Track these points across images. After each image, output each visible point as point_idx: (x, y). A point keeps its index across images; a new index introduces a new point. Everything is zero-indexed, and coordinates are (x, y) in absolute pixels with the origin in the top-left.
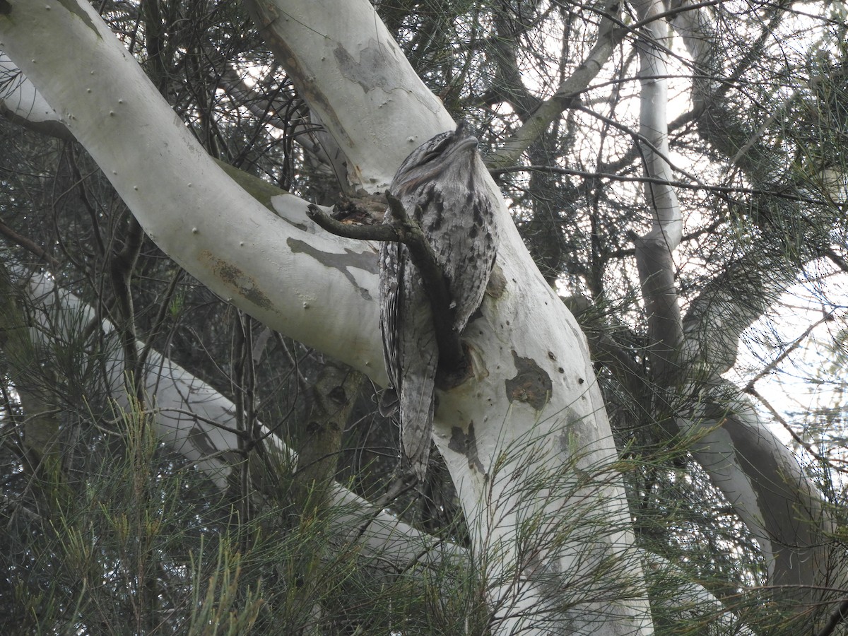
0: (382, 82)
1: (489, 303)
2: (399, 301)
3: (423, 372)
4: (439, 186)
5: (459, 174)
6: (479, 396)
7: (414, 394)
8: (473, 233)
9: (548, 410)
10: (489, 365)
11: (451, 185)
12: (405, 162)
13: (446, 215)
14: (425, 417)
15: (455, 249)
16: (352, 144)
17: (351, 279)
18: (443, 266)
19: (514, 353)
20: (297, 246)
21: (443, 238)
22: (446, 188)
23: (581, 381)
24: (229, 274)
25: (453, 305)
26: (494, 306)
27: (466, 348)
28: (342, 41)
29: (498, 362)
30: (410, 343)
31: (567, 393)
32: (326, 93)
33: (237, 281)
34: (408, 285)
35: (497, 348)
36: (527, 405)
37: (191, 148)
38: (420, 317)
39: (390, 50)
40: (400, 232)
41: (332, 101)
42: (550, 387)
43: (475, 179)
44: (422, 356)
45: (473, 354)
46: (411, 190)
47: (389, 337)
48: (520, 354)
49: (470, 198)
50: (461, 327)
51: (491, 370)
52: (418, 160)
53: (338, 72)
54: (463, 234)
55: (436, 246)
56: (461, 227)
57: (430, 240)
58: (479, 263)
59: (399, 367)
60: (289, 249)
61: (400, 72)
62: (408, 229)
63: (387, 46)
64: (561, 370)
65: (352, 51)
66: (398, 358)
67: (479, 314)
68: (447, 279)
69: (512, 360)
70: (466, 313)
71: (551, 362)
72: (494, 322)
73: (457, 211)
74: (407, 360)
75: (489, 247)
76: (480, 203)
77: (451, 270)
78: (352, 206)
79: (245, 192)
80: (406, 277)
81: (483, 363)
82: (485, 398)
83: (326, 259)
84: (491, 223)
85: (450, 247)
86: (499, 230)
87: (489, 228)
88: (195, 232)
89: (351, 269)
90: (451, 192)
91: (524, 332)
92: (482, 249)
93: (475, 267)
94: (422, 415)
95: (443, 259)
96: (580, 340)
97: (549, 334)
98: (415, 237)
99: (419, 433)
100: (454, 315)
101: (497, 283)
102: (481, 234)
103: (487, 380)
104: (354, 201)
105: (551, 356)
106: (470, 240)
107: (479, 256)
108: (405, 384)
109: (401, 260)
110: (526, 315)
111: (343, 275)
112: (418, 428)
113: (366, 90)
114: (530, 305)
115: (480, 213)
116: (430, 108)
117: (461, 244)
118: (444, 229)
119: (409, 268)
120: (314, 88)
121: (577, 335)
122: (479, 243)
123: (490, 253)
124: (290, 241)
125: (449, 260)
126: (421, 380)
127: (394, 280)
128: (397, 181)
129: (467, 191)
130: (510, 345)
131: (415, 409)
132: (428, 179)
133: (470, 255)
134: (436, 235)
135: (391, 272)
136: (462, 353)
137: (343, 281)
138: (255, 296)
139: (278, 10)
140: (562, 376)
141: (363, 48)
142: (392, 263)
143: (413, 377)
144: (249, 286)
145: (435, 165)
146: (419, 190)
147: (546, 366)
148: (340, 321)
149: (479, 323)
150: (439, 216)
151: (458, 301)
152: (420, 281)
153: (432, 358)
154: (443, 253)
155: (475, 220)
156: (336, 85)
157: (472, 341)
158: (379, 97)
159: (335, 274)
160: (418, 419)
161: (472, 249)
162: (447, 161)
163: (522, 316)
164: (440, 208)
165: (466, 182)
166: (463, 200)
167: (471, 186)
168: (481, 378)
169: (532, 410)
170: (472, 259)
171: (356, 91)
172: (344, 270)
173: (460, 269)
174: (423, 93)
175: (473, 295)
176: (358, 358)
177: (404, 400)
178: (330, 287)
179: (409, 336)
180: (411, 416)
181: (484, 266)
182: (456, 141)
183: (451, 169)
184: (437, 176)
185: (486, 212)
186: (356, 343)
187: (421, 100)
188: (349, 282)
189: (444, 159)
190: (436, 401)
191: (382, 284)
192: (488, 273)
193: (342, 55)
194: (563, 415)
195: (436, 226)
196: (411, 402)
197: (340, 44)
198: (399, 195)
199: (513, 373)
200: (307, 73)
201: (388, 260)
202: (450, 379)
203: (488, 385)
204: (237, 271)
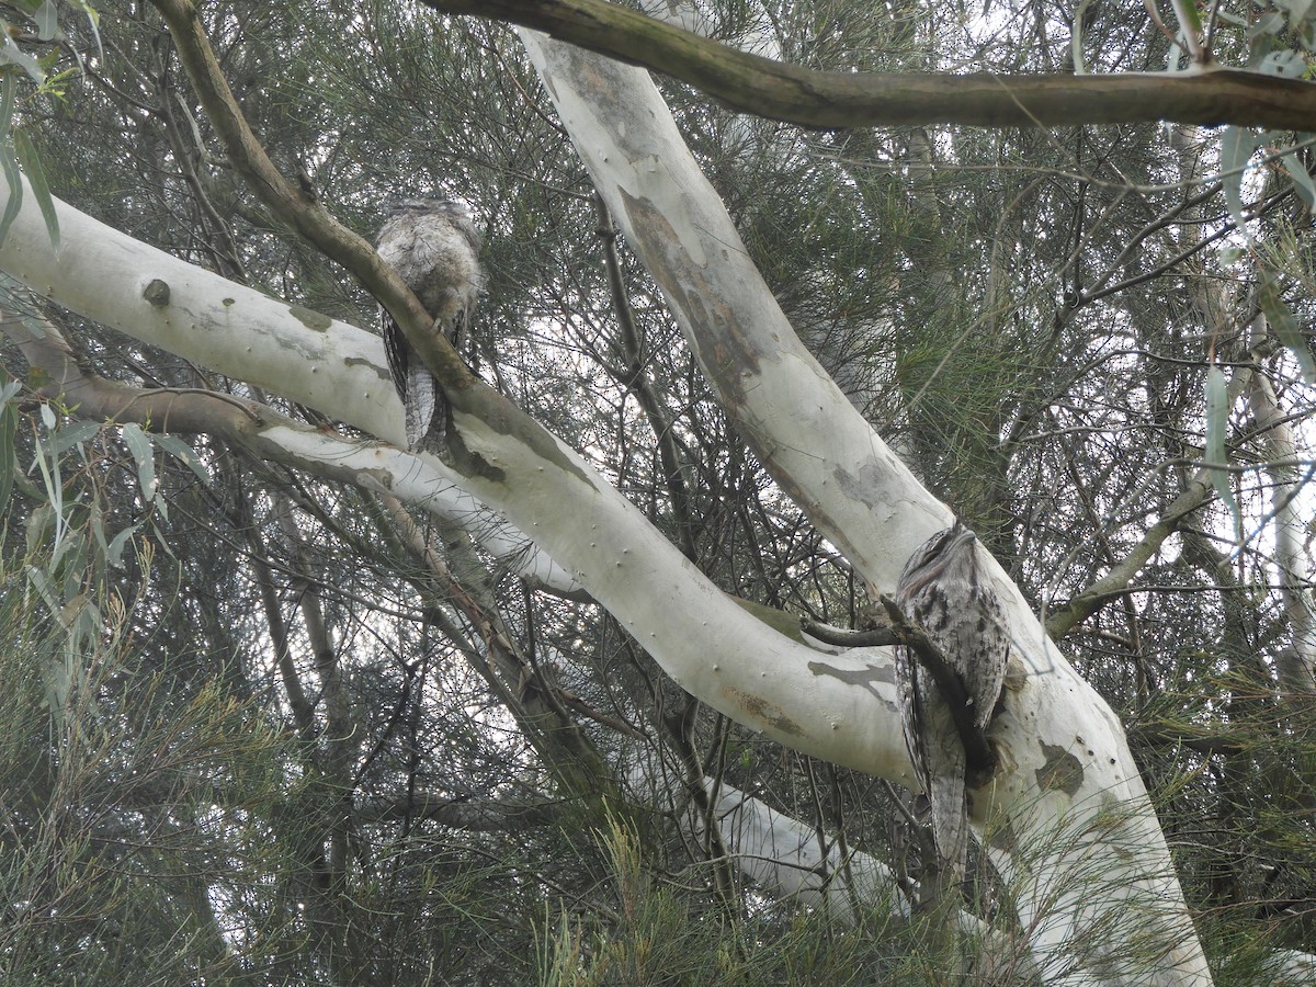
0: (885, 496)
1: (1011, 696)
2: (916, 706)
3: (952, 773)
4: (941, 586)
5: (961, 569)
6: (1011, 789)
7: (945, 796)
8: (981, 627)
9: (1081, 794)
10: (1017, 758)
11: (953, 583)
12: (907, 566)
13: (951, 612)
14: (959, 817)
15: (965, 646)
16: (864, 563)
17: (876, 694)
18: (954, 664)
19: (1041, 742)
20: (818, 669)
21: (951, 635)
22: (946, 587)
23: (1113, 761)
24: (756, 706)
25: (969, 702)
26: (1017, 699)
27: (993, 744)
28: (840, 462)
29: (1026, 753)
30: (933, 745)
31: (1099, 774)
32: (832, 516)
33: (765, 712)
34: (922, 687)
35: (1024, 739)
36: (1060, 791)
37: (703, 587)
38: (940, 718)
39: (891, 465)
40: (901, 635)
41: (839, 524)
42: (1081, 771)
43: (978, 573)
44: (949, 757)
45: (1001, 750)
46: (914, 594)
47: (912, 742)
48: (1048, 743)
49: (973, 593)
50: (983, 723)
51: (1020, 763)
52: (919, 562)
53: (840, 493)
54: (970, 630)
55: (943, 647)
56: (968, 623)
57: (938, 640)
58: (991, 656)
59: (925, 769)
60: (811, 673)
61: (902, 484)
62: (909, 630)
63: (886, 460)
64: (1091, 753)
65: (851, 470)
66: (923, 762)
67: (1000, 707)
68: (960, 677)
69: (1040, 749)
70: (985, 708)
71: (1080, 746)
72: (1018, 715)
73: (962, 607)
74: (932, 762)
75: (999, 639)
76: (984, 596)
77: (962, 667)
78: (873, 622)
79: (761, 623)
80: (919, 680)
81: (1011, 757)
82: (1018, 791)
83: (848, 678)
84: (998, 615)
85: (959, 644)
86: (1008, 621)
87: (997, 620)
88: (717, 669)
89: (874, 684)
90: (954, 590)
91: (1049, 720)
92: (992, 641)
93: (987, 660)
94: (955, 815)
95: (953, 657)
96: (1111, 723)
97: (1075, 719)
98: (917, 637)
99: (954, 834)
100: (974, 712)
101: (1015, 675)
102: (990, 627)
103: (1016, 772)
104: (875, 618)
105: (1079, 740)
106: (979, 635)
107: (989, 648)
108: (934, 787)
109: (912, 664)
110: (1051, 704)
111: (867, 691)
112: (952, 828)
113: (870, 506)
114: (1053, 694)
115: (986, 605)
116: (936, 516)
117: (970, 639)
118: (951, 626)
119: (921, 671)
120: (820, 512)
121: (1107, 718)
122: (988, 636)
123: (1001, 645)
124: (811, 665)
125: (959, 657)
126: (951, 781)
127: (908, 685)
128: (901, 587)
129: (970, 587)
130: (1036, 734)
131: (947, 811)
132: (930, 580)
133: (981, 648)
134: (943, 634)
135: (905, 677)
136: (988, 749)
137: (868, 697)
138: (784, 725)
139: (774, 441)
140: (1092, 759)
141: (861, 466)
142: (904, 668)
143: (942, 779)
144: (776, 715)
145: (935, 564)
146: (922, 592)
147: (1076, 751)
148: (870, 736)
149: (1003, 717)
150: (945, 614)
151: (974, 696)
152: (933, 682)
153: (958, 759)
154: (952, 651)
155: (981, 613)
156: (840, 505)
157: (999, 736)
158: (884, 511)
159: (859, 690)
160: (952, 820)
161: (982, 643)
162: (947, 559)
163: (1046, 705)
164: (944, 606)
165: (968, 578)
166: (967, 596)
167: (973, 581)
168: (1011, 772)
169: (1065, 797)
170: (983, 653)
171: (860, 509)
172: (867, 686)
173: (972, 665)
174: (928, 502)
175: (989, 688)
176: (893, 771)
177: (935, 803)
178: (855, 704)
179: (931, 739)
180: (944, 818)
181: (997, 659)
182: (954, 537)
183: (952, 566)
184: (939, 575)
185: (992, 605)
186: (888, 756)
187: (927, 509)
188: (873, 697)
189: (943, 557)
190: (969, 801)
191: (898, 692)
192: (1003, 664)
193: (841, 476)
194: (1098, 798)
195: (943, 624)
196: (942, 803)
197: (838, 465)
198: (904, 602)
199: (1042, 762)
200: (812, 499)
201: (900, 666)
202: (980, 777)
203: (1019, 777)
204: (763, 702)
